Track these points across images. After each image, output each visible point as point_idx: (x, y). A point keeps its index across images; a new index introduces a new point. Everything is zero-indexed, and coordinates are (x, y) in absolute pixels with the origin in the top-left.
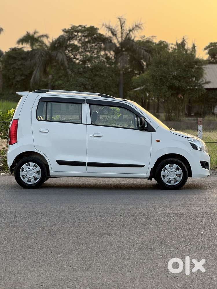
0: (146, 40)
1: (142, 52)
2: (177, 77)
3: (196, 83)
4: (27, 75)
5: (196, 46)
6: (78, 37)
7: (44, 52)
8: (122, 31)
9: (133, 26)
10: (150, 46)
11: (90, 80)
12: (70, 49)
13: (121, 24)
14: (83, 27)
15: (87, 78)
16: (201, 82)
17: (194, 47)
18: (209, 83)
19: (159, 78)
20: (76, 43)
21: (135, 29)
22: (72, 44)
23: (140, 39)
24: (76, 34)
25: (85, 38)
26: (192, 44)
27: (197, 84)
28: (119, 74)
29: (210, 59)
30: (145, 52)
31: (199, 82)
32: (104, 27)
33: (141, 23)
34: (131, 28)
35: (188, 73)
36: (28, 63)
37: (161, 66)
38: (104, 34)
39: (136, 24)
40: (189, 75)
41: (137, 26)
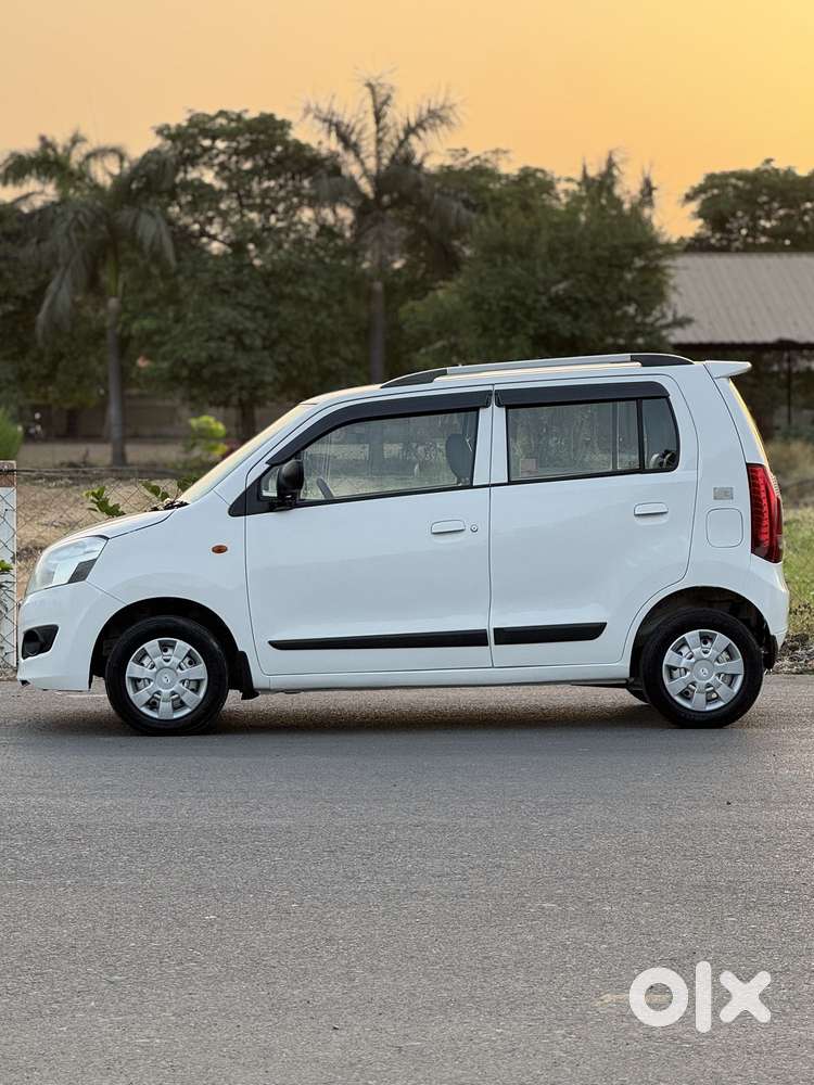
0: (471, 164)
1: (454, 211)
2: (568, 302)
3: (638, 325)
4: (24, 299)
5: (655, 189)
6: (217, 155)
7: (88, 213)
8: (378, 131)
9: (420, 115)
10: (485, 189)
11: (259, 314)
12: (185, 199)
13: (375, 106)
14: (234, 117)
15: (247, 307)
16: (657, 320)
17: (648, 189)
18: (687, 327)
19: (498, 305)
20: (209, 177)
21: (426, 125)
22: (193, 181)
23: (448, 162)
24: (207, 143)
25: (242, 158)
26: (641, 179)
27: (641, 328)
28: (370, 294)
29: (709, 233)
30: (464, 212)
31: (649, 320)
32: (311, 116)
33: (448, 104)
34: (413, 123)
35: (608, 288)
36: (28, 252)
37: (505, 262)
38: (314, 145)
39: (432, 107)
40: (612, 296)
41: (433, 114)
